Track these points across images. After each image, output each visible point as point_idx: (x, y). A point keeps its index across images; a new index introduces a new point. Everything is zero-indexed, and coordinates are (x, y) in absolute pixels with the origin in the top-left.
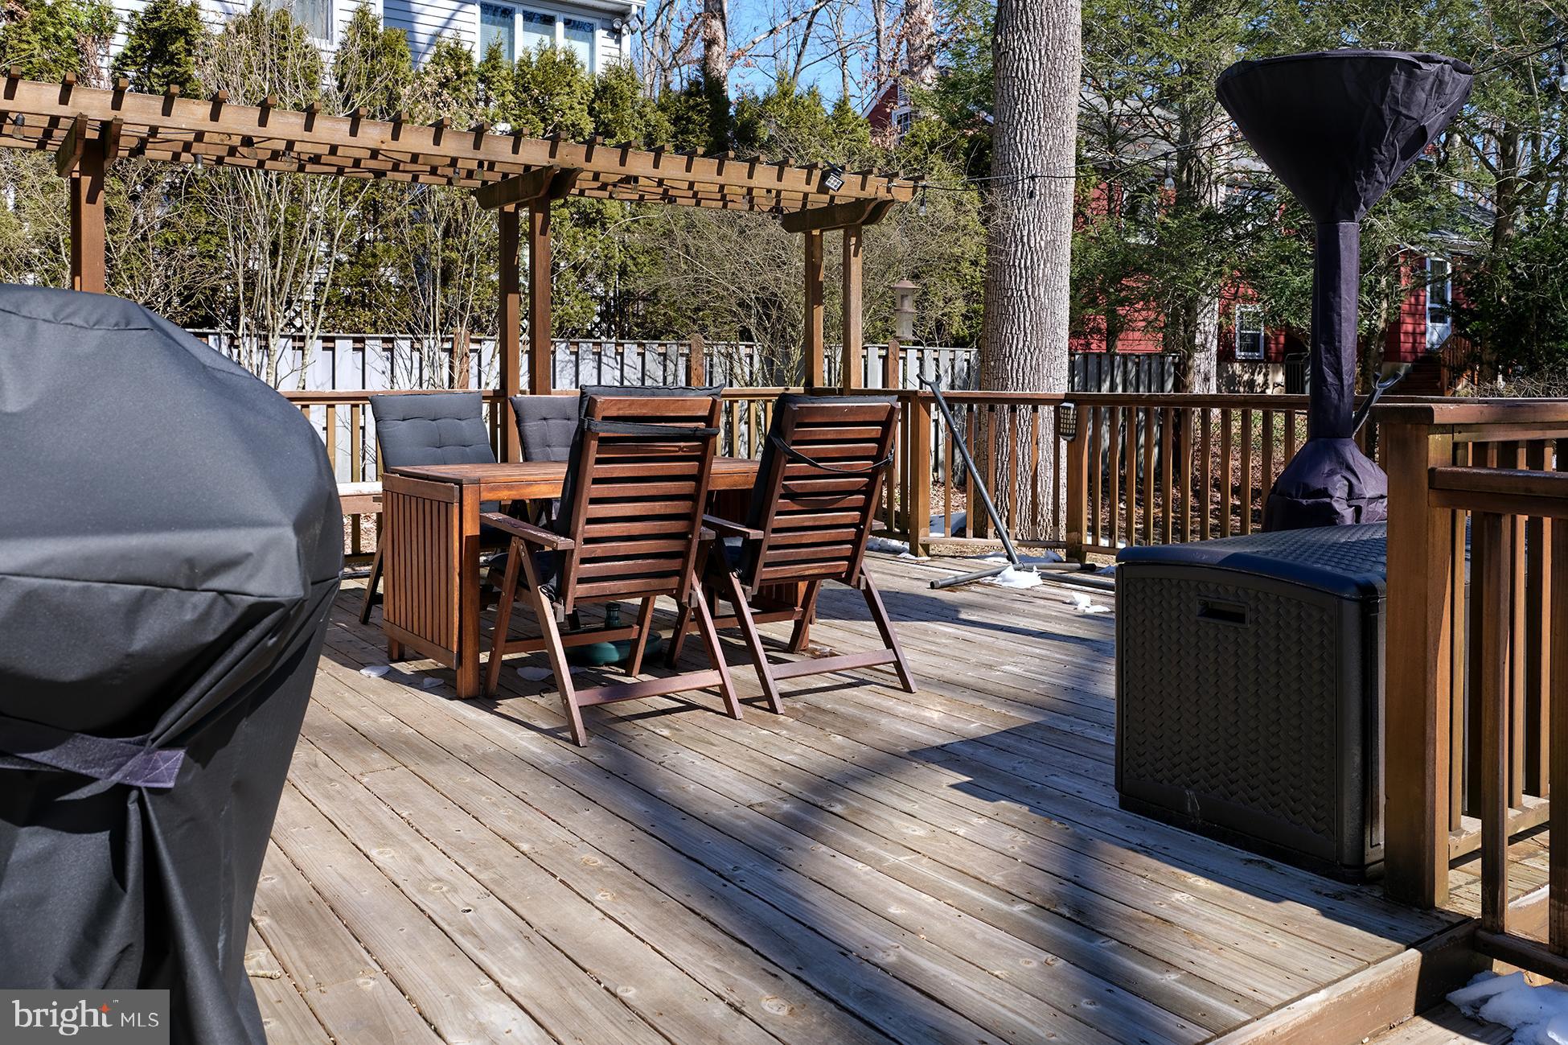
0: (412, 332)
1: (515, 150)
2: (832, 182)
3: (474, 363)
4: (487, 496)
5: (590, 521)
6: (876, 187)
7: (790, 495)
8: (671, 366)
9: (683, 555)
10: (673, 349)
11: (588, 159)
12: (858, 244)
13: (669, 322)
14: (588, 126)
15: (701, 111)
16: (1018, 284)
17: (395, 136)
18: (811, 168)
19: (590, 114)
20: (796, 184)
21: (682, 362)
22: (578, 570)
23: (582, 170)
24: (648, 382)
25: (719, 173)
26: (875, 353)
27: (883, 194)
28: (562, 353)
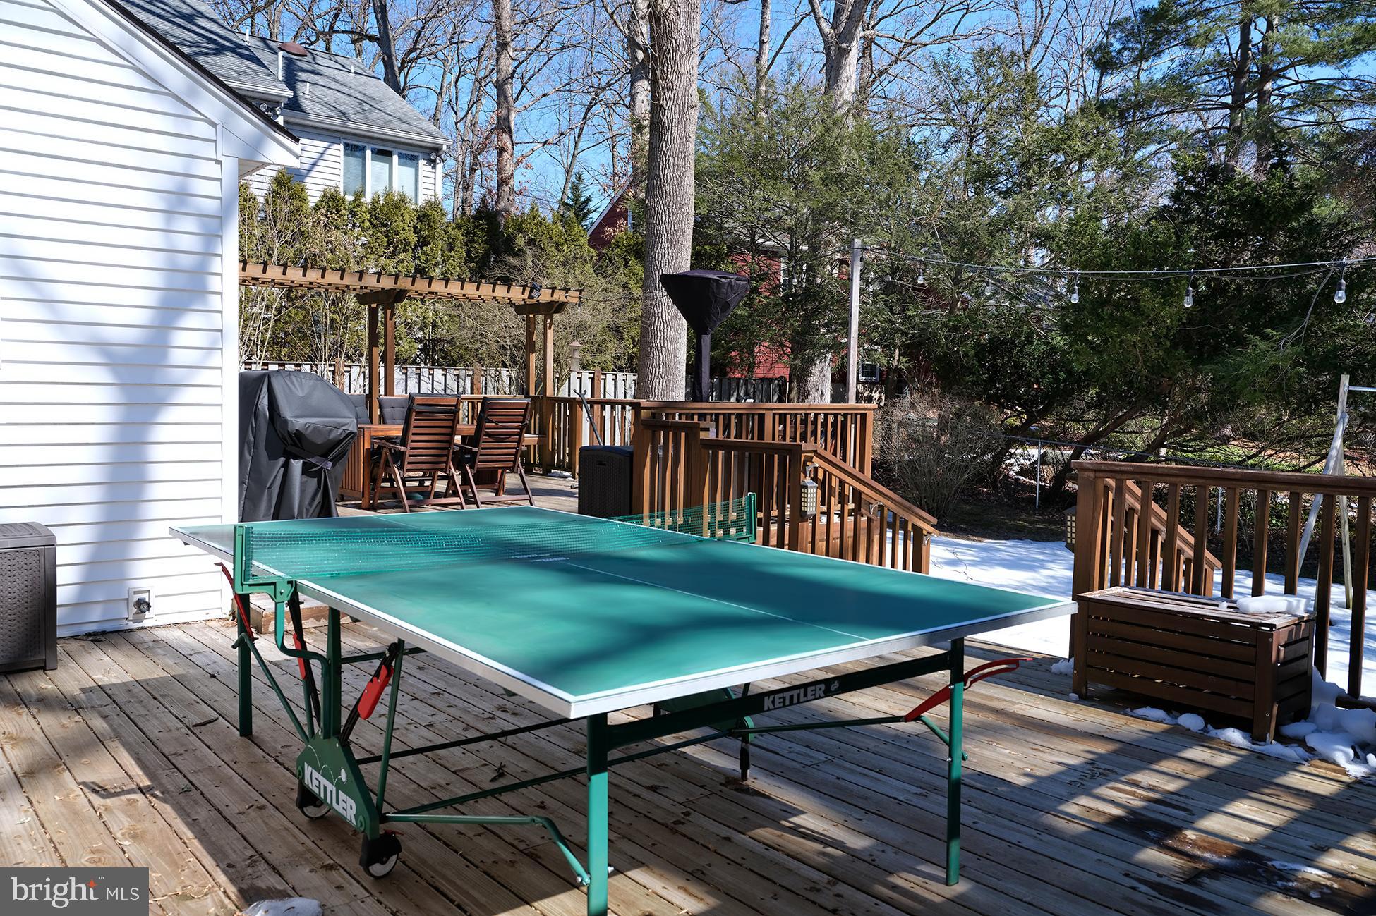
0: (312, 360)
1: (378, 282)
2: (535, 293)
3: (347, 380)
4: (373, 434)
5: (412, 441)
6: (559, 296)
7: (488, 435)
8: (461, 382)
9: (447, 456)
10: (463, 372)
11: (413, 284)
12: (551, 323)
13: (461, 357)
14: (413, 239)
15: (482, 229)
16: (655, 339)
17: (323, 276)
18: (524, 287)
19: (415, 232)
20: (517, 294)
21: (468, 380)
22: (408, 459)
23: (409, 291)
24: (448, 392)
25: (478, 290)
26: (586, 376)
27: (562, 299)
28: (398, 374)
